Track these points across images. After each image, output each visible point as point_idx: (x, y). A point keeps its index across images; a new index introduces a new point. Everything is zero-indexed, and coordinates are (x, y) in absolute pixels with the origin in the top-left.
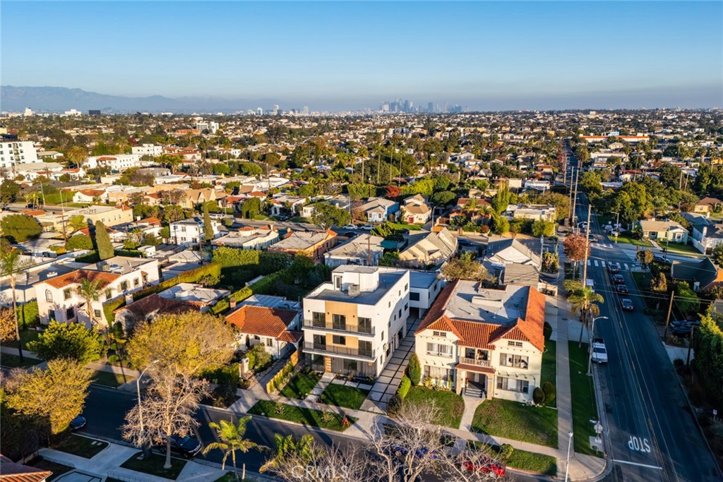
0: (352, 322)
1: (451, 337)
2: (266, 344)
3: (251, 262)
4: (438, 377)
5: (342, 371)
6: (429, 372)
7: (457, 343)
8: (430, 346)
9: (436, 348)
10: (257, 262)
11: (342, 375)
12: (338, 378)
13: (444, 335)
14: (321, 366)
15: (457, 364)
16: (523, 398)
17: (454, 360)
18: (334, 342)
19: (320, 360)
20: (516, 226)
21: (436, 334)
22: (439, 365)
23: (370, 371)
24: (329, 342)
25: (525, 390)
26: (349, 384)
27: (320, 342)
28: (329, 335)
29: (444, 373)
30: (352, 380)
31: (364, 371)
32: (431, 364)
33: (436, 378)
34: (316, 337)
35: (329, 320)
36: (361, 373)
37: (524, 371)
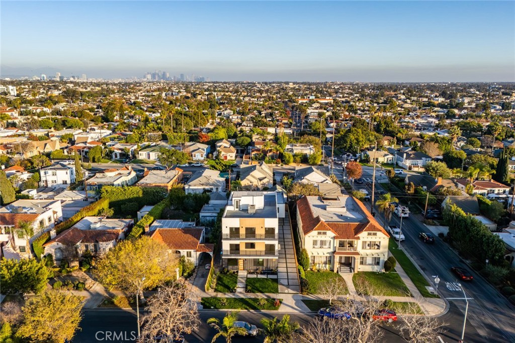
0: (260, 232)
1: (331, 234)
2: (186, 255)
3: (135, 196)
4: (320, 263)
5: (252, 268)
6: (314, 261)
7: (334, 238)
8: (315, 242)
9: (319, 243)
10: (141, 196)
11: (252, 271)
12: (250, 273)
13: (325, 233)
14: (236, 267)
15: (334, 252)
16: (376, 269)
17: (331, 250)
18: (246, 248)
19: (235, 262)
20: (298, 159)
21: (319, 233)
22: (321, 254)
23: (274, 265)
24: (242, 248)
25: (378, 264)
26: (260, 276)
27: (235, 249)
28: (242, 243)
29: (324, 260)
30: (261, 274)
31: (269, 266)
32: (315, 254)
33: (319, 264)
34: (231, 245)
35: (243, 232)
36: (267, 267)
37: (378, 251)
